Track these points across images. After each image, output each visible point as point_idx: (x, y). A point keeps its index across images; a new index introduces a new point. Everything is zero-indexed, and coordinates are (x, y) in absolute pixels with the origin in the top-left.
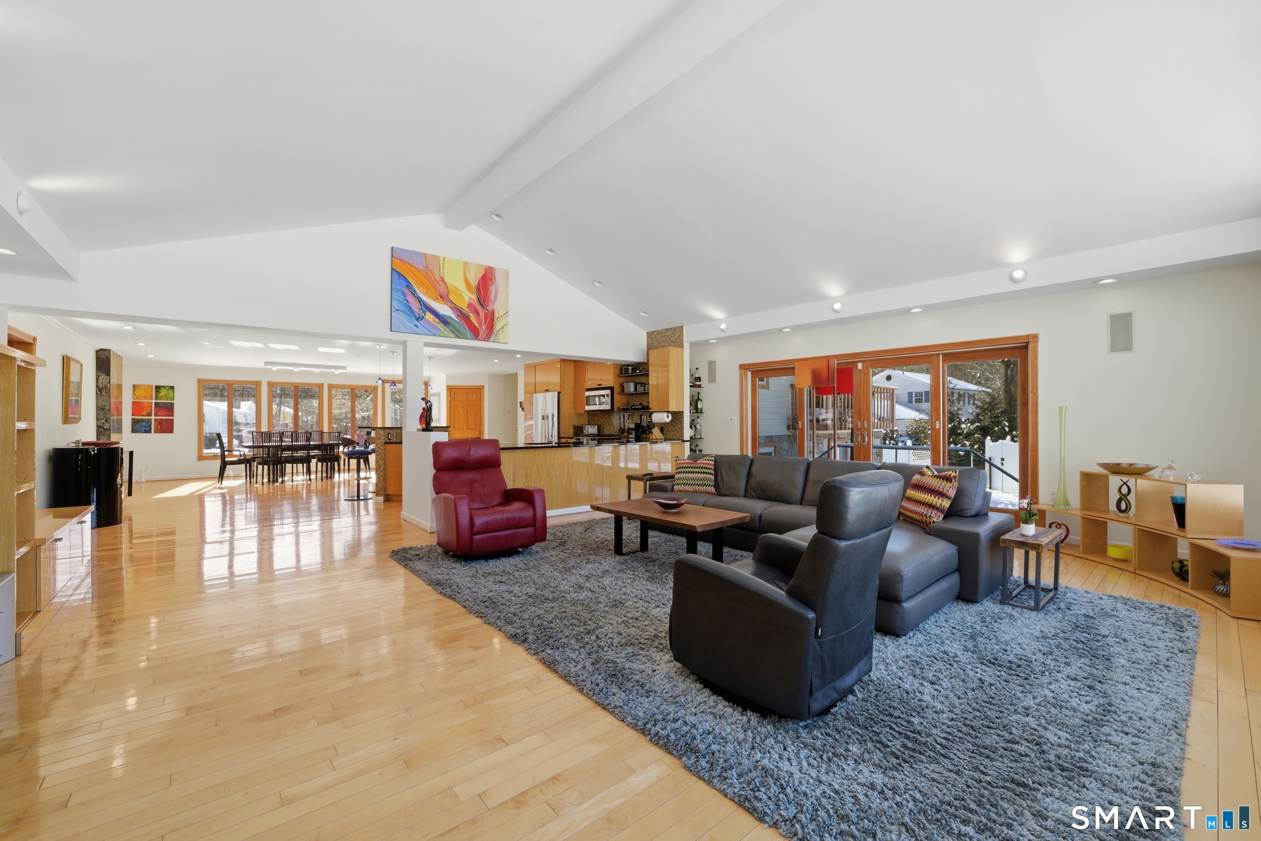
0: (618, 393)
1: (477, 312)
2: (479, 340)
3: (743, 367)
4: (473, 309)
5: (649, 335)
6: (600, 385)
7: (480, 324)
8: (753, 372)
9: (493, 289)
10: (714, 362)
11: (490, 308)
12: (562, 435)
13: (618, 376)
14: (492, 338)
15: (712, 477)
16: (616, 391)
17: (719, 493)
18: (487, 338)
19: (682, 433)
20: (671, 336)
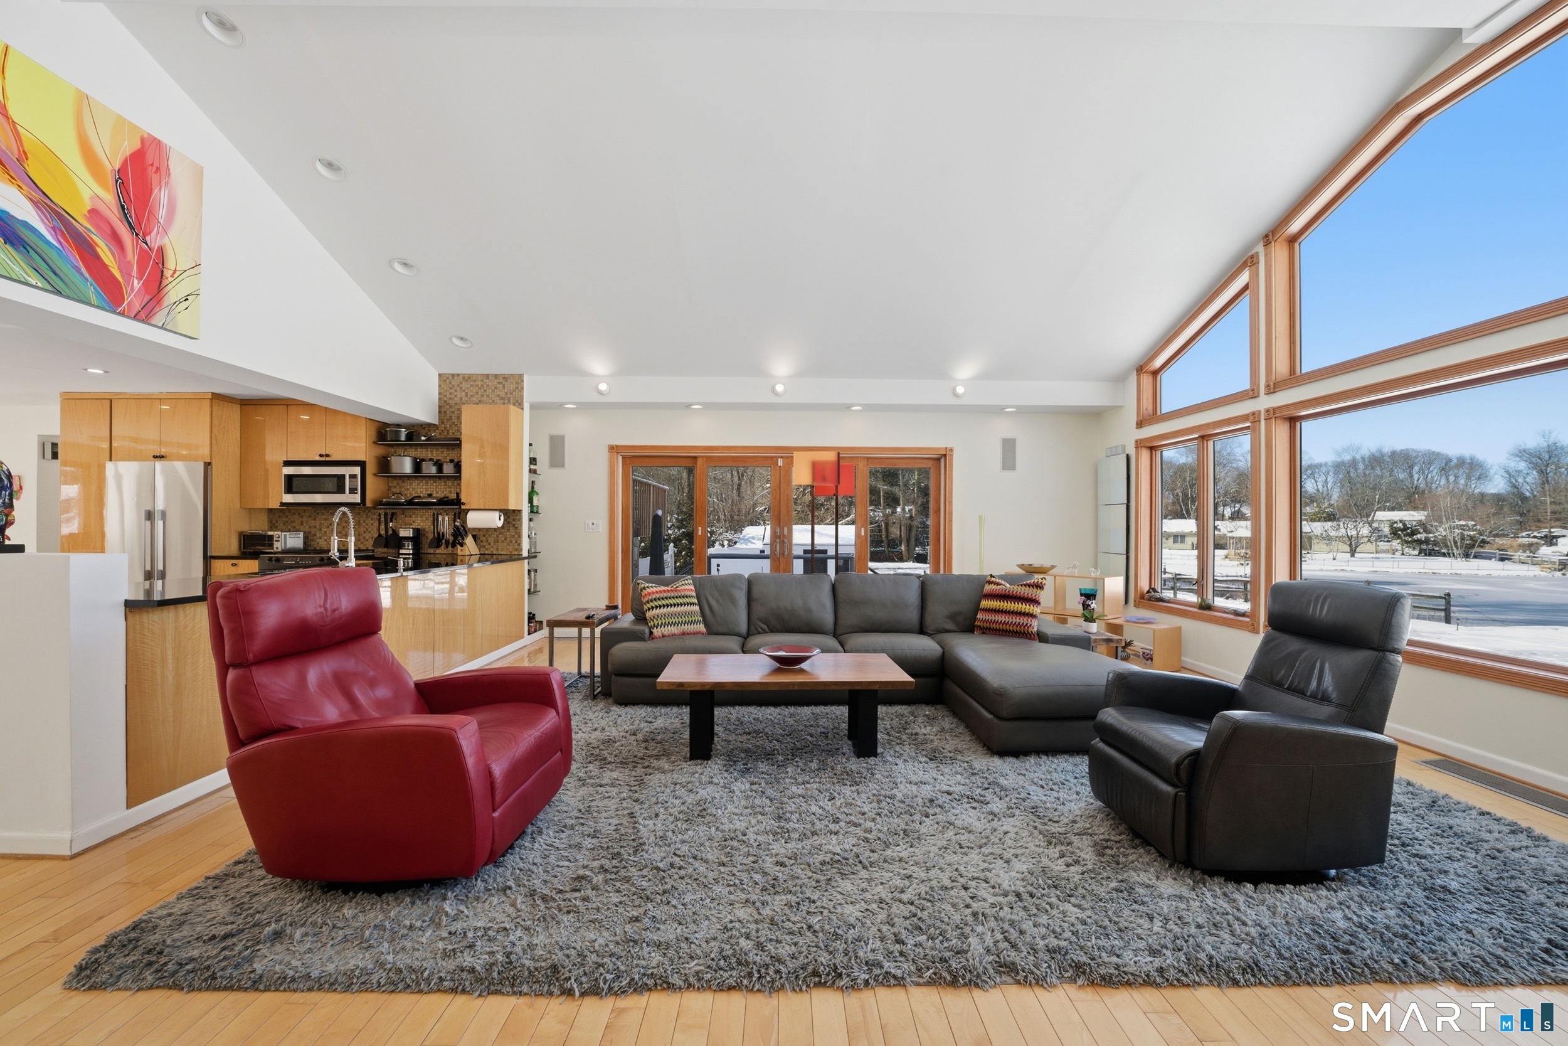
0: (375, 475)
1: (115, 239)
2: (122, 314)
3: (613, 449)
4: (108, 231)
5: (444, 379)
6: (327, 455)
7: (128, 275)
8: (624, 458)
9: (161, 196)
10: (562, 438)
11: (154, 240)
12: (213, 552)
13: (375, 443)
14: (159, 319)
15: (697, 608)
16: (371, 469)
17: (711, 631)
18: (144, 316)
19: (519, 545)
20: (496, 388)
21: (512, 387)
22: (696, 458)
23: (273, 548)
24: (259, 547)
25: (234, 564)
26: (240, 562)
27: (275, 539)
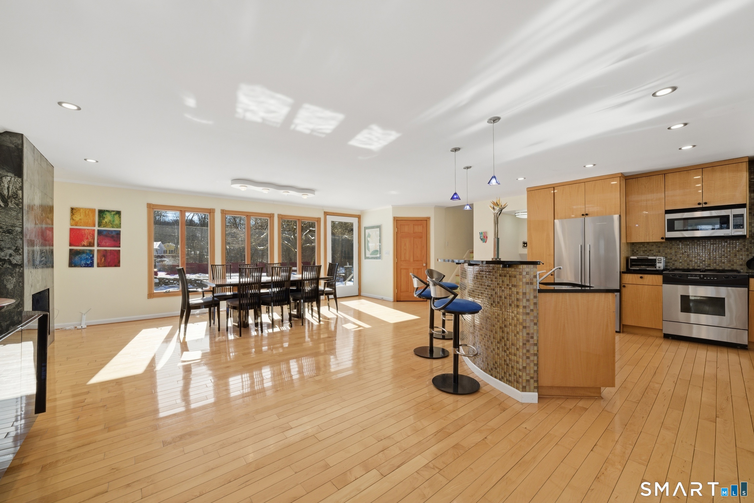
6: (706, 203)
23: (656, 268)
24: (643, 267)
25: (641, 277)
26: (645, 276)
27: (657, 261)
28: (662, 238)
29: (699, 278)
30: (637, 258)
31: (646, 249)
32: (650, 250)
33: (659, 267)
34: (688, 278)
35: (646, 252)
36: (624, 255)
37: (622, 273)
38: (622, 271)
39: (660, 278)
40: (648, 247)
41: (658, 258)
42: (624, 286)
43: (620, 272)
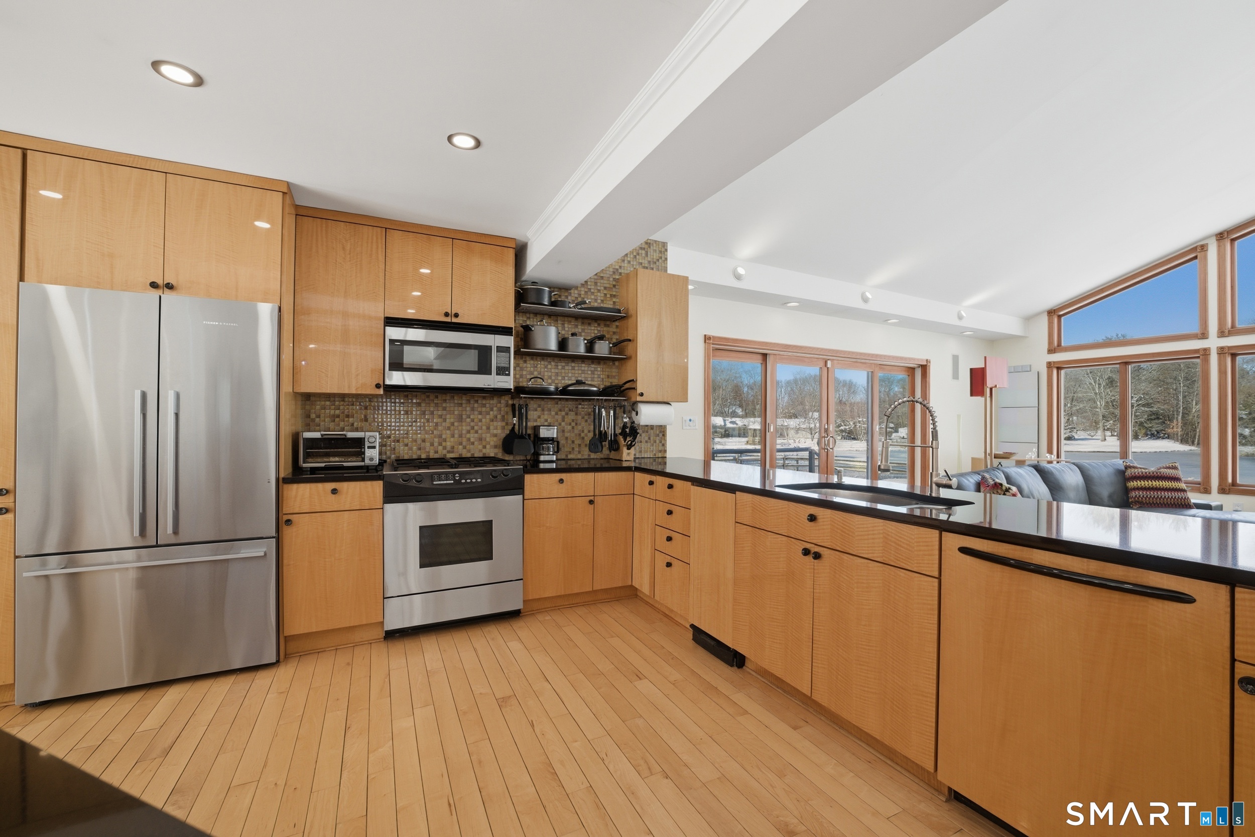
3: (708, 339)
6: (456, 315)
13: (515, 304)
19: (663, 445)
20: (638, 254)
21: (656, 256)
22: (766, 354)
23: (363, 460)
24: (335, 461)
25: (334, 491)
26: (344, 486)
27: (367, 444)
28: (378, 386)
29: (452, 482)
30: (320, 437)
31: (337, 412)
32: (348, 416)
33: (371, 459)
34: (435, 483)
35: (337, 420)
36: (286, 430)
37: (282, 482)
38: (282, 475)
39: (377, 487)
40: (342, 407)
41: (368, 434)
42: (288, 522)
43: (278, 480)
